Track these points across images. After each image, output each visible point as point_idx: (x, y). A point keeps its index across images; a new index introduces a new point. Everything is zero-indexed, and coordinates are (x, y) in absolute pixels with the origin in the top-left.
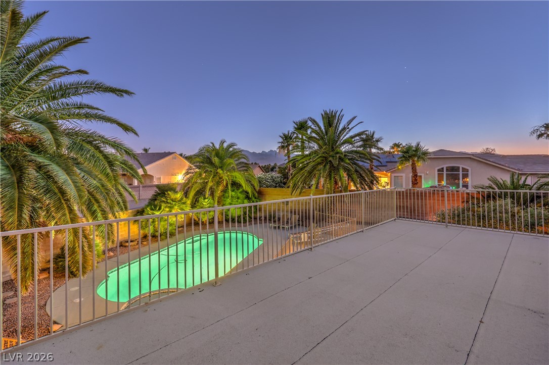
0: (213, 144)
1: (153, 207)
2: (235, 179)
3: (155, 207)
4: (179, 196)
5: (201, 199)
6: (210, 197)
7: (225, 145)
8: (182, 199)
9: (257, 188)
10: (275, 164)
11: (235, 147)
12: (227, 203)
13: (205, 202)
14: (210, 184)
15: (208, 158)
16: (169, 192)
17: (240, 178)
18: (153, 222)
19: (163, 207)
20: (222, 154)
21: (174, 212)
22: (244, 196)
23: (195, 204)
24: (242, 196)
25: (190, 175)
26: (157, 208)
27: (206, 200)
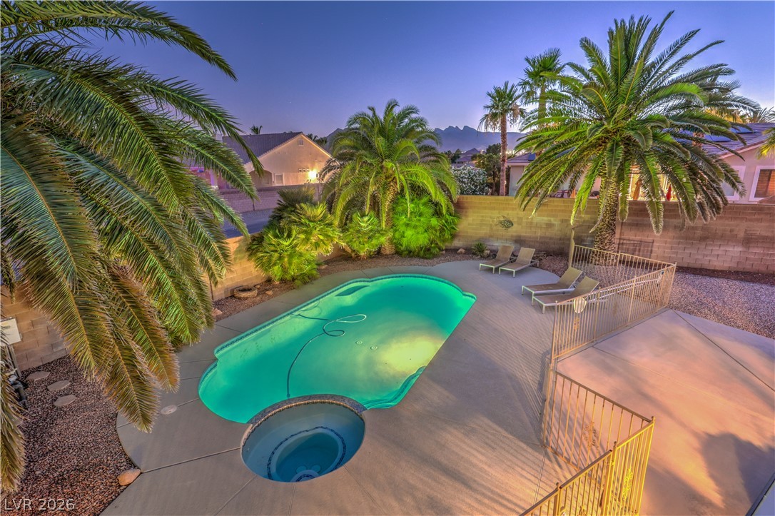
0: (372, 109)
1: (277, 231)
2: (414, 178)
3: (282, 233)
4: (320, 210)
5: (356, 217)
6: (372, 213)
7: (397, 111)
8: (325, 217)
9: (455, 197)
10: (458, 151)
11: (413, 116)
12: (401, 223)
13: (365, 223)
14: (372, 189)
15: (364, 139)
16: (303, 205)
17: (425, 177)
18: (280, 258)
19: (294, 233)
20: (389, 131)
21: (313, 240)
22: (431, 211)
23: (346, 224)
24: (428, 211)
25: (333, 171)
26: (285, 235)
27: (366, 219)
